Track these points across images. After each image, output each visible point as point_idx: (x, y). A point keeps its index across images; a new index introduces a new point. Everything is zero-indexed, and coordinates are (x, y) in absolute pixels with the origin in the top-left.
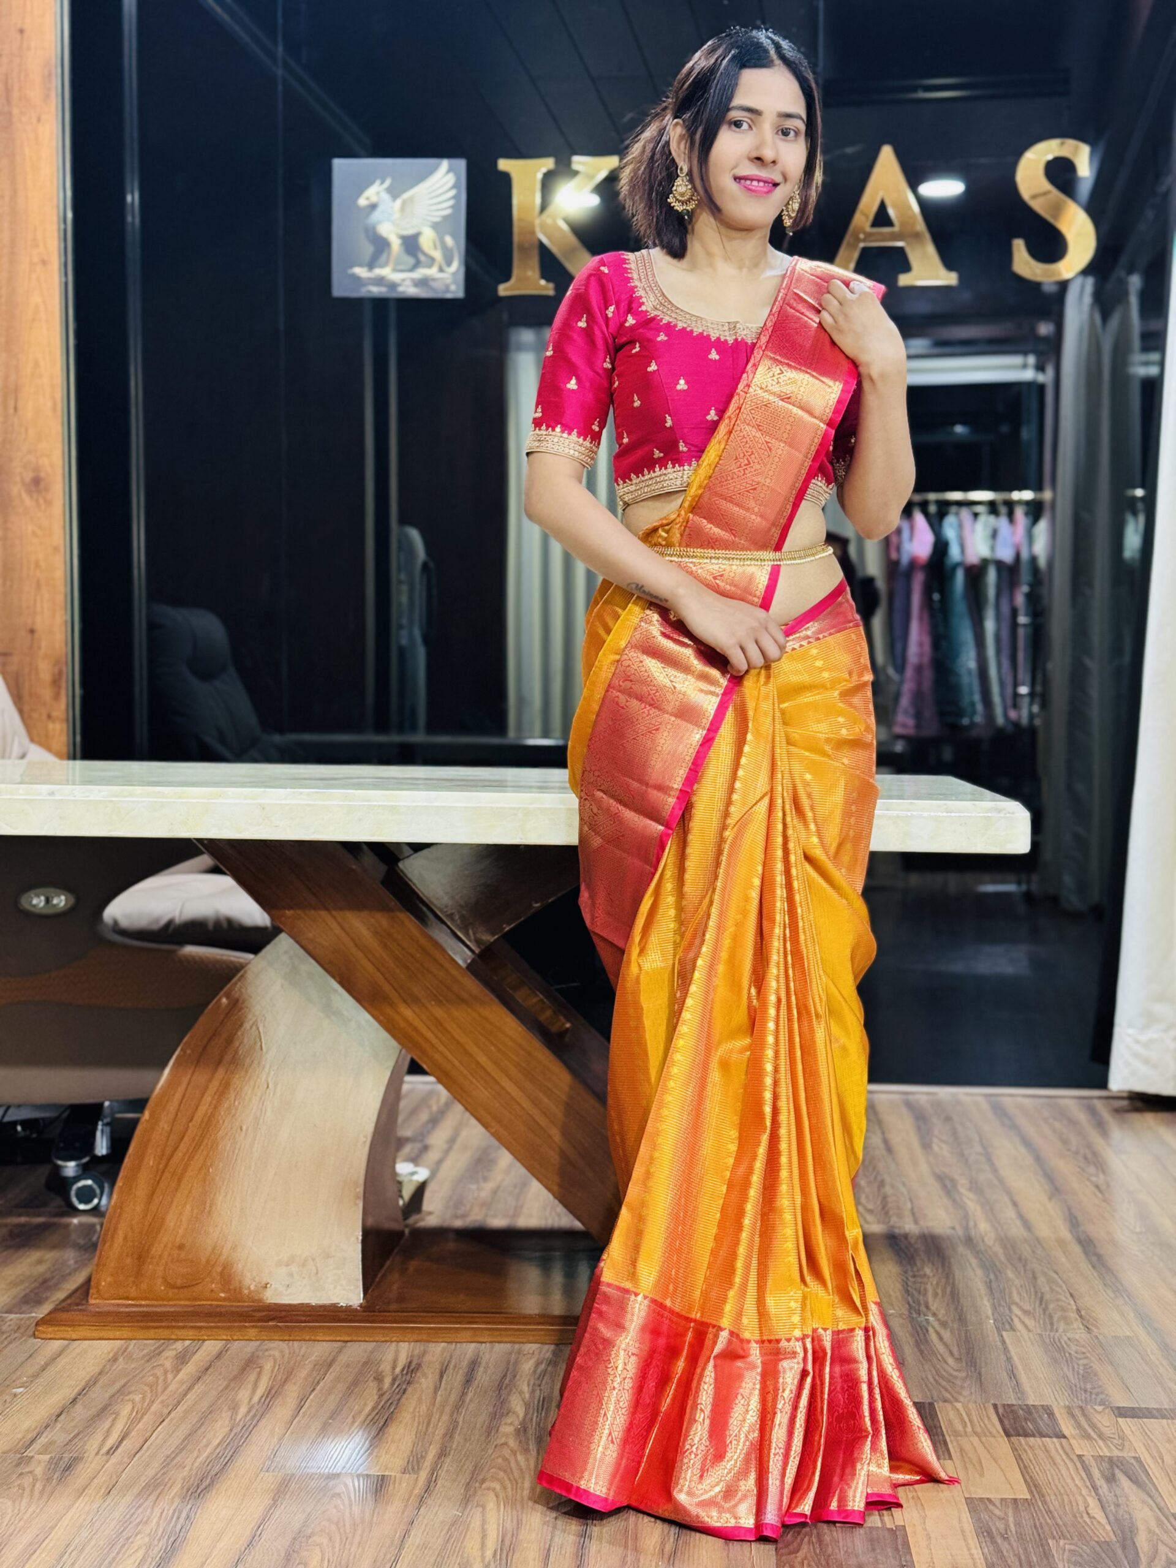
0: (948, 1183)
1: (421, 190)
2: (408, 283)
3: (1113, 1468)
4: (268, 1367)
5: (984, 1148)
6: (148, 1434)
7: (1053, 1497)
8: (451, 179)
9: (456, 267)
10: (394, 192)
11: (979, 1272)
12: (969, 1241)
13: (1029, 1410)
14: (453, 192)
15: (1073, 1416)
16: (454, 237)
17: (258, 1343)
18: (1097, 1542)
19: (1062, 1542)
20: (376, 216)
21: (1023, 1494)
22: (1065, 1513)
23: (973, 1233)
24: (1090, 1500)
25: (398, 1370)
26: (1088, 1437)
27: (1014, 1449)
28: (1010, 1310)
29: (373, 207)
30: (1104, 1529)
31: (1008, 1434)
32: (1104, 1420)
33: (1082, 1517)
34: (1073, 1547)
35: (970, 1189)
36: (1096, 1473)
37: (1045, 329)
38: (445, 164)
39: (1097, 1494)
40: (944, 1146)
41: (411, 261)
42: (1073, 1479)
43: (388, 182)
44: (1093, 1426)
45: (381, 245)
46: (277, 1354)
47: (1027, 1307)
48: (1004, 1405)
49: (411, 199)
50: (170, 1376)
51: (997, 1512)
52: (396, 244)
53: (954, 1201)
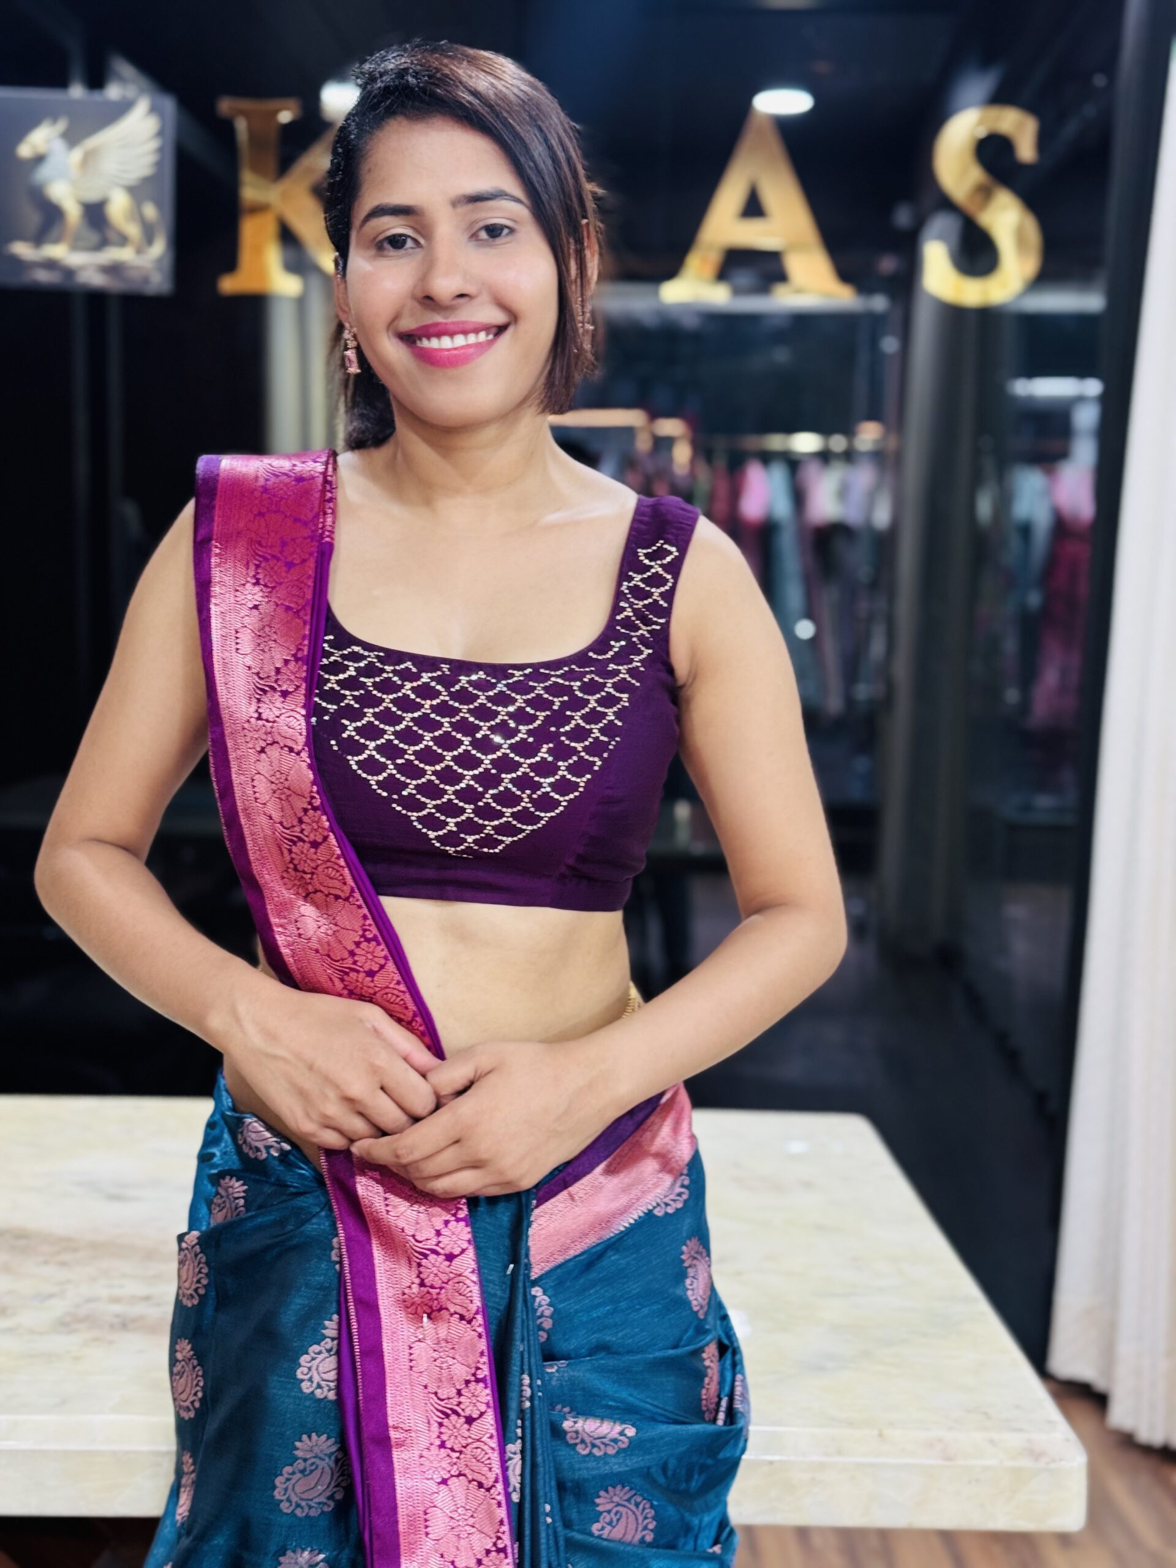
1: (109, 137)
2: (91, 268)
8: (154, 124)
9: (159, 248)
10: (72, 138)
14: (154, 144)
16: (158, 204)
20: (43, 173)
29: (39, 159)
37: (888, 264)
38: (143, 103)
41: (94, 237)
43: (61, 125)
45: (52, 214)
49: (97, 148)
52: (73, 212)
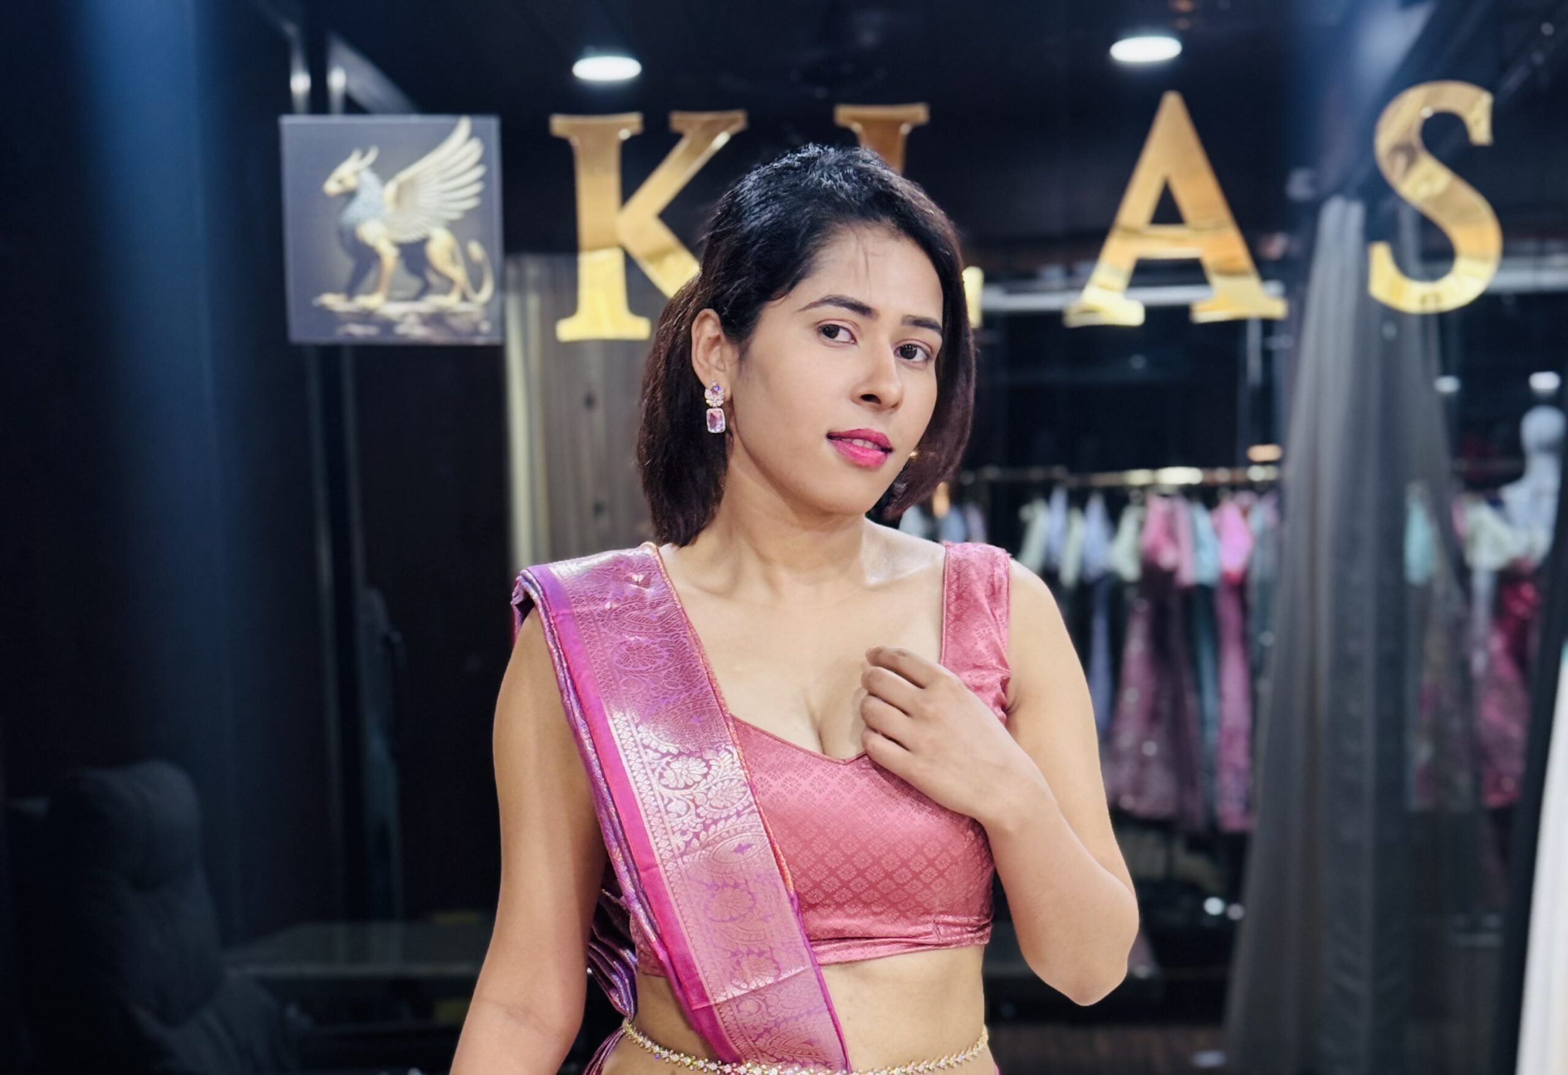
1: (426, 168)
2: (412, 319)
8: (474, 150)
14: (479, 172)
20: (355, 210)
29: (351, 195)
38: (464, 125)
41: (415, 284)
43: (372, 154)
45: (365, 257)
49: (411, 183)
52: (389, 255)
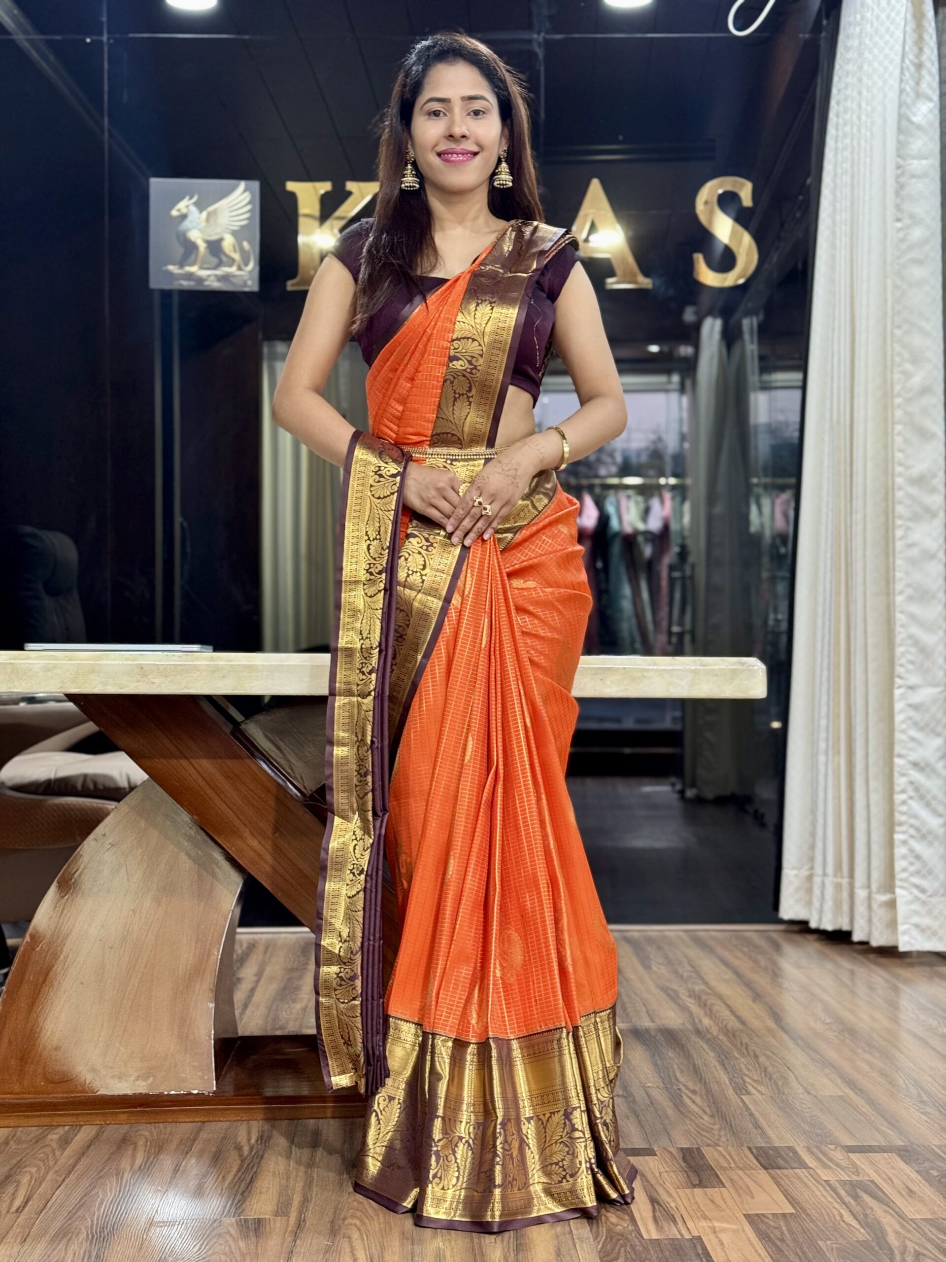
0: (670, 992)
1: (224, 204)
3: (855, 1188)
4: (141, 1142)
5: (692, 967)
6: (49, 1196)
7: (813, 1211)
10: (201, 206)
11: (712, 1054)
12: (698, 1032)
13: (775, 1149)
15: (812, 1153)
17: (128, 1126)
18: (857, 1241)
19: (829, 1242)
21: (789, 1210)
22: (826, 1222)
23: (700, 1027)
24: (843, 1211)
25: (253, 1141)
26: (830, 1168)
27: (773, 1178)
28: (742, 1079)
29: (184, 217)
30: (861, 1233)
31: (765, 1168)
32: (838, 1155)
33: (839, 1224)
34: (838, 1246)
35: (690, 996)
36: (843, 1193)
37: (684, 351)
39: (848, 1207)
40: (662, 967)
42: (825, 1197)
44: (831, 1160)
46: (147, 1134)
47: (756, 1078)
48: (756, 1148)
50: (58, 1153)
51: (771, 1223)
53: (679, 1005)
